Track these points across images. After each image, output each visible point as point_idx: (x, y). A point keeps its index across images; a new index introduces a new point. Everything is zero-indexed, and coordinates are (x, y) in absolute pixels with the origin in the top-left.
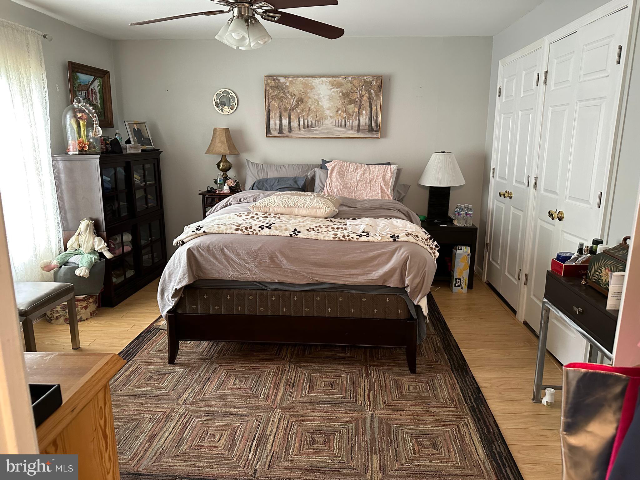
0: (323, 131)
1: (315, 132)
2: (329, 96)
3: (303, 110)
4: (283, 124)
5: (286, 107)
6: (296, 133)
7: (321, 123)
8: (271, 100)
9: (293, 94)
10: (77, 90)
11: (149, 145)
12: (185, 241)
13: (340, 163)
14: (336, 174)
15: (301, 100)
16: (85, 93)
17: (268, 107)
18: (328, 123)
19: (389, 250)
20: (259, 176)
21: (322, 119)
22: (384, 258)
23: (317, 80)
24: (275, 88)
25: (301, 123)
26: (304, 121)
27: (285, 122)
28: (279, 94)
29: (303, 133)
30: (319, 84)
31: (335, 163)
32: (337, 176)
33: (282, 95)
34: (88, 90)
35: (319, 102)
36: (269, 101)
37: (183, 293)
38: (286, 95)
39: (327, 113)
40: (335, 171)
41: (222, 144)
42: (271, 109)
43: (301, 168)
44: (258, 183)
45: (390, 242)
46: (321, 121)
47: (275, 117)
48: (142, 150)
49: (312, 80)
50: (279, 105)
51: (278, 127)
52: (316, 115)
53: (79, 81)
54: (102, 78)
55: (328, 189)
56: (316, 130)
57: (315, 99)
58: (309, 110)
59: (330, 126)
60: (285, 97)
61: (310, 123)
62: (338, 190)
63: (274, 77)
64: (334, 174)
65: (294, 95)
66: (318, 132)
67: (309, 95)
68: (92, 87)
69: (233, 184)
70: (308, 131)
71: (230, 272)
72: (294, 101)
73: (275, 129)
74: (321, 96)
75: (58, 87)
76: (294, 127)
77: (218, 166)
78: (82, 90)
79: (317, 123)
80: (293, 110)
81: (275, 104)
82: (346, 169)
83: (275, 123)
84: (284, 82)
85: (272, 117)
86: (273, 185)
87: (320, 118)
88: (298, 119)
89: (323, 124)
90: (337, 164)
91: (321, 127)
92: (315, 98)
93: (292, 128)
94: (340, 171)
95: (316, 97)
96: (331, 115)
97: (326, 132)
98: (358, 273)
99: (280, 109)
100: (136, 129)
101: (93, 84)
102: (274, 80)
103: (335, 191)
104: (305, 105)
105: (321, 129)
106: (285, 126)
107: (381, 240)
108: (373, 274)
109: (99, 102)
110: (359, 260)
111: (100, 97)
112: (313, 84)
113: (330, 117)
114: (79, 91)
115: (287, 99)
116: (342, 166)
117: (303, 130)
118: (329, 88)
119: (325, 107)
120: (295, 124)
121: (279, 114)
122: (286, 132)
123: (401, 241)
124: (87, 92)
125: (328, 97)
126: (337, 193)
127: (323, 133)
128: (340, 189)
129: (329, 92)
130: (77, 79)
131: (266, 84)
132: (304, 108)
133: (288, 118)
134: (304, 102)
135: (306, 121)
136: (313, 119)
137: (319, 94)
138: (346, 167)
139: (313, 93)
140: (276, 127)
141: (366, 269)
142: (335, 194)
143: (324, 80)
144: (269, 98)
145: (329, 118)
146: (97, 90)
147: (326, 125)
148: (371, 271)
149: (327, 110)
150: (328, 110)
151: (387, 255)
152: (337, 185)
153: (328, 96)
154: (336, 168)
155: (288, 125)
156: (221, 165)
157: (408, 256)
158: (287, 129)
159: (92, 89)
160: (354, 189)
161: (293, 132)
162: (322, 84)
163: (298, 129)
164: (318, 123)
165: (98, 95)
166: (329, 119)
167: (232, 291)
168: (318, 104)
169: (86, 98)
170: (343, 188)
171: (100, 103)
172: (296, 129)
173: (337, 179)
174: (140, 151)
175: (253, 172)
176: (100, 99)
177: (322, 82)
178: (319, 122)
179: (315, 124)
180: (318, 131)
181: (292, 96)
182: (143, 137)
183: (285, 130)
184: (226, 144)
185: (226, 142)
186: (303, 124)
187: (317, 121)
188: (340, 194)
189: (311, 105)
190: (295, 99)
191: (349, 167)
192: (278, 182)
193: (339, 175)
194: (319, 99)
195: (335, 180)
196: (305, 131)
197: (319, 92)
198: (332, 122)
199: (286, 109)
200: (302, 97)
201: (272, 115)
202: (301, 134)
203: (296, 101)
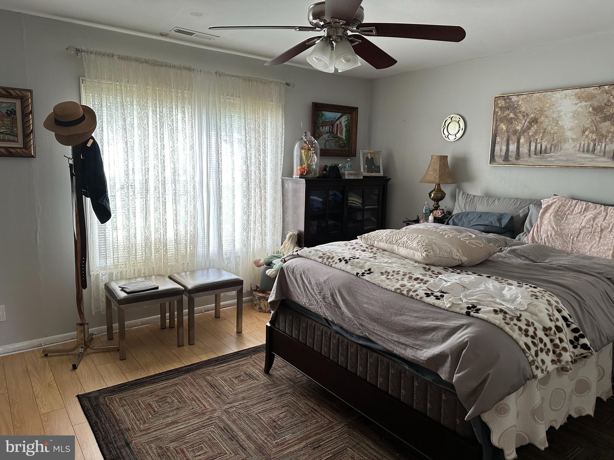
0: (560, 158)
1: (549, 159)
2: (574, 112)
3: (536, 133)
4: (510, 150)
5: (516, 130)
6: (525, 161)
7: (559, 148)
8: (499, 123)
9: (525, 114)
10: (321, 126)
11: (378, 173)
12: (286, 259)
13: (561, 201)
14: (551, 215)
15: (535, 121)
16: (330, 128)
17: (495, 131)
18: (569, 147)
19: (451, 325)
20: (465, 208)
21: (561, 143)
22: (440, 334)
23: (558, 95)
24: (505, 109)
25: (533, 148)
26: (536, 146)
27: (513, 147)
28: (509, 114)
29: (534, 159)
30: (561, 99)
31: (553, 199)
32: (551, 217)
33: (512, 115)
34: (333, 125)
35: (558, 121)
36: (496, 124)
37: (278, 308)
38: (516, 116)
39: (569, 134)
40: (551, 211)
41: (434, 172)
42: (499, 132)
43: (519, 203)
44: (456, 217)
45: (462, 314)
46: (558, 146)
47: (501, 142)
48: (364, 177)
49: (551, 94)
50: (507, 128)
51: (503, 153)
52: (553, 137)
53: (323, 118)
54: (351, 114)
55: (534, 233)
56: (551, 157)
57: (553, 118)
58: (544, 132)
59: (571, 151)
60: (516, 118)
61: (543, 148)
62: (548, 236)
63: (506, 98)
64: (547, 215)
65: (527, 114)
66: (553, 159)
67: (546, 113)
68: (338, 122)
69: (440, 215)
70: (540, 158)
71: (304, 300)
72: (526, 122)
73: (500, 156)
74: (562, 113)
75: (302, 124)
76: (523, 153)
77: (430, 195)
78: (326, 126)
79: (553, 148)
80: (524, 133)
81: (503, 127)
82: (569, 209)
83: (501, 149)
84: (516, 101)
85: (499, 143)
86: (471, 220)
87: (558, 141)
88: (529, 144)
89: (561, 149)
90: (556, 202)
91: (559, 153)
92: (553, 116)
93: (520, 154)
94: (557, 211)
95: (555, 116)
96: (574, 137)
97: (565, 159)
98: (407, 343)
99: (508, 132)
100: (369, 157)
101: (340, 120)
102: (505, 100)
103: (543, 237)
104: (538, 127)
105: (559, 156)
106: (512, 152)
107: (449, 307)
108: (423, 351)
109: (344, 134)
110: (411, 327)
111: (346, 131)
112: (553, 99)
113: (573, 139)
114: (323, 126)
115: (518, 121)
116: (564, 205)
117: (534, 157)
118: (574, 103)
119: (566, 127)
120: (524, 150)
121: (507, 137)
122: (512, 159)
123: (478, 318)
124: (331, 127)
125: (572, 114)
126: (546, 240)
127: (561, 160)
128: (551, 235)
129: (574, 108)
130: (322, 116)
131: (496, 105)
132: (538, 130)
133: (516, 143)
134: (538, 122)
135: (539, 146)
136: (549, 142)
137: (559, 112)
138: (569, 207)
139: (551, 111)
140: (502, 154)
141: (417, 343)
142: (543, 241)
143: (568, 93)
144: (497, 120)
145: (571, 141)
146: (343, 124)
147: (565, 150)
148: (421, 347)
149: (568, 132)
150: (570, 130)
151: (446, 331)
152: (548, 230)
153: (572, 112)
154: (553, 207)
155: (515, 151)
156: (433, 195)
157: (467, 341)
158: (514, 156)
159: (337, 124)
160: (573, 238)
161: (521, 159)
162: (565, 98)
163: (528, 156)
164: (555, 148)
165: (344, 129)
166: (570, 143)
167: (308, 319)
168: (557, 123)
169: (330, 132)
170: (556, 235)
171: (345, 136)
172: (526, 156)
173: (550, 221)
174: (361, 178)
175: (460, 203)
176: (345, 133)
177: (564, 96)
178: (555, 146)
179: (551, 149)
180: (554, 157)
181: (524, 116)
182: (374, 164)
183: (511, 156)
184: (438, 173)
185: (438, 170)
186: (534, 150)
187: (553, 146)
188: (549, 242)
189: (548, 126)
190: (528, 120)
191: (575, 207)
192: (479, 218)
193: (555, 217)
194: (559, 117)
195: (547, 222)
196: (536, 158)
197: (559, 108)
198: (575, 147)
199: (515, 132)
200: (537, 116)
201: (498, 139)
202: (530, 162)
203: (529, 122)
